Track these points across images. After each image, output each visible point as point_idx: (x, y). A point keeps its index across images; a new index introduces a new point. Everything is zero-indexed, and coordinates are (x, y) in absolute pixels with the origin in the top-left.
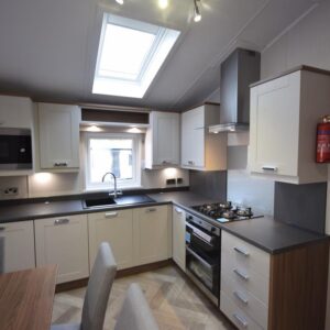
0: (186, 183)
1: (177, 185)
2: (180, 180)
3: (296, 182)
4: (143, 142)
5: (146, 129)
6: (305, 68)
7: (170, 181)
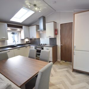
0: (30, 42)
1: (28, 43)
2: (29, 42)
3: (54, 37)
4: (20, 33)
5: (21, 30)
6: (54, 22)
7: (27, 42)
